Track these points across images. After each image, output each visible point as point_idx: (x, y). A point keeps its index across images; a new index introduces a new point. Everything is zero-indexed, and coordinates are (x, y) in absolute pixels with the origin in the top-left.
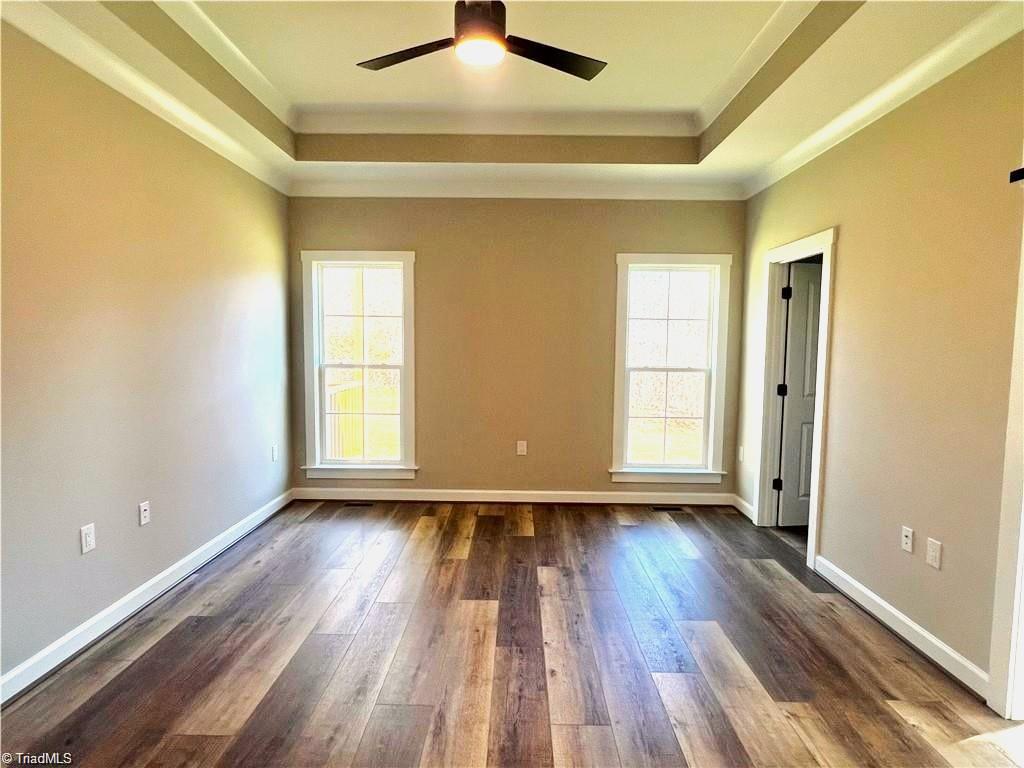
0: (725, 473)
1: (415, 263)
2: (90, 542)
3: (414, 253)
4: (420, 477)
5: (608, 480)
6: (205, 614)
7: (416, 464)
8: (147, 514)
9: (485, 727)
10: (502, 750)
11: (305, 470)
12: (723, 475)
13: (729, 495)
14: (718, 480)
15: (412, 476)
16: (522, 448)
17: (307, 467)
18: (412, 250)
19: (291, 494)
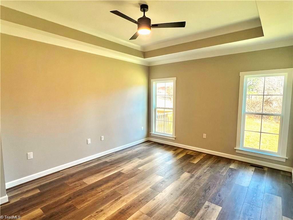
0: (287, 158)
1: (176, 81)
2: (89, 142)
3: (176, 78)
4: (176, 140)
5: (234, 151)
6: (108, 161)
7: (175, 136)
8: (103, 138)
9: (125, 204)
10: (123, 210)
11: (151, 134)
12: (286, 159)
13: (290, 168)
14: (285, 161)
15: (174, 139)
16: (205, 136)
17: (151, 133)
18: (175, 77)
19: (148, 139)
